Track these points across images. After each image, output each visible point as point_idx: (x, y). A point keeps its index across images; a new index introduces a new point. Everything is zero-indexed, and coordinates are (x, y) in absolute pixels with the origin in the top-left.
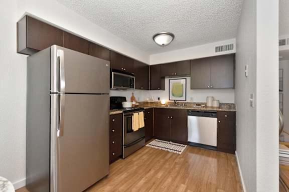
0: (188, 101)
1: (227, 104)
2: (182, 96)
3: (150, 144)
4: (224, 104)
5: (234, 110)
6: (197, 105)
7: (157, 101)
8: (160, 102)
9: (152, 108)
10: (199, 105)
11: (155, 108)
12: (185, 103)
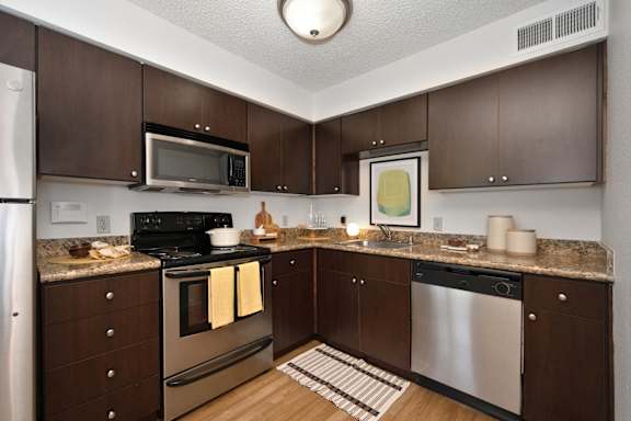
0: (427, 227)
1: (568, 243)
2: (407, 213)
3: (293, 361)
4: (557, 244)
5: (603, 276)
6: (451, 243)
7: (339, 225)
8: (345, 230)
9: (311, 249)
10: (459, 244)
11: (318, 249)
12: (418, 235)
